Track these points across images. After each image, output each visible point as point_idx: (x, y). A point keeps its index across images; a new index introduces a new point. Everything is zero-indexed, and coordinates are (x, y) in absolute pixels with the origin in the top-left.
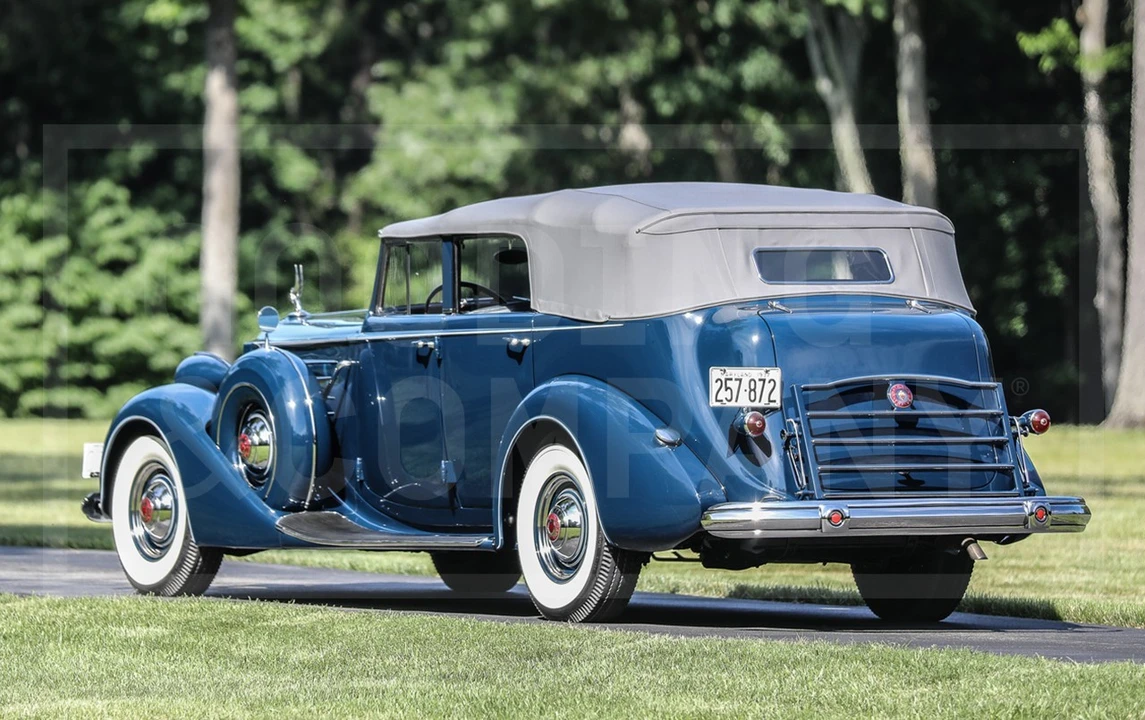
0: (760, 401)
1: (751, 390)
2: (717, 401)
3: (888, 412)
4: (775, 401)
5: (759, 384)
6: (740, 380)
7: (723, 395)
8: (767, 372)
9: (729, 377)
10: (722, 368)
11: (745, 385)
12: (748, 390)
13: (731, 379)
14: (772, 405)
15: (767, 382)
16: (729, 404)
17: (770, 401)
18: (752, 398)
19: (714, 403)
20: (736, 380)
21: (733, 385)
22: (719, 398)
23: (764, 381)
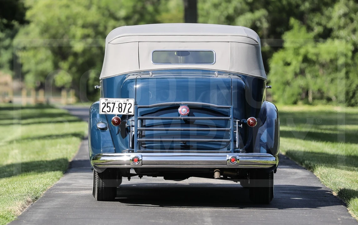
0: (124, 112)
1: (119, 108)
2: (103, 112)
3: (178, 117)
4: (131, 112)
5: (124, 105)
6: (114, 104)
7: (106, 109)
8: (127, 100)
9: (109, 102)
10: (106, 99)
11: (117, 105)
12: (118, 107)
13: (110, 103)
14: (130, 114)
15: (127, 104)
16: (108, 113)
17: (128, 112)
18: (120, 111)
19: (101, 113)
20: (112, 103)
21: (111, 105)
22: (104, 111)
23: (126, 104)
